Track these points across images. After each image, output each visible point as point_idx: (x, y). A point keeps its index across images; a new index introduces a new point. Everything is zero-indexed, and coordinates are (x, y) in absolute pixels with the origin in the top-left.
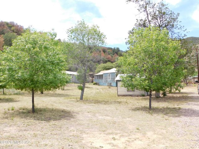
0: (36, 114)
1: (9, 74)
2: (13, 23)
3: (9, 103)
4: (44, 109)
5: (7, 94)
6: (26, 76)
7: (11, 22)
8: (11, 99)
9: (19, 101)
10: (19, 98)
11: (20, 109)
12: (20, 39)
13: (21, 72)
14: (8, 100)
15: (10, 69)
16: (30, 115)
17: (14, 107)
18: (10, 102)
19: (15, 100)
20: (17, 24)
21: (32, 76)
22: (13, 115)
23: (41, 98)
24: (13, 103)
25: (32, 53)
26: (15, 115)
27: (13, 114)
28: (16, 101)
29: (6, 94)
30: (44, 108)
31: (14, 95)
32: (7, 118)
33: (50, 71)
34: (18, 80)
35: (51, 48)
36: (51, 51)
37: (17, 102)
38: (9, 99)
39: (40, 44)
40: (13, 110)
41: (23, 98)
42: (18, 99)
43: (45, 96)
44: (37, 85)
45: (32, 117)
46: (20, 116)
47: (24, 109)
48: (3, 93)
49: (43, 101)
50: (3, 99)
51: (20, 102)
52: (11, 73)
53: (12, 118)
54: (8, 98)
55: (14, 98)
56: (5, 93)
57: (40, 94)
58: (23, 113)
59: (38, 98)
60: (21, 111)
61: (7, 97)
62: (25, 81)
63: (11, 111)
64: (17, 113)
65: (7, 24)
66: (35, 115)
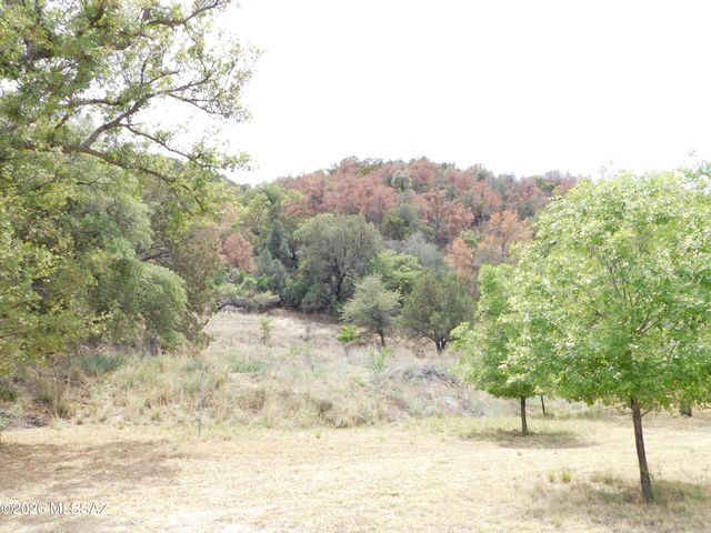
0: (658, 509)
1: (534, 341)
2: (556, 173)
3: (558, 451)
4: (698, 487)
5: (556, 414)
6: (596, 345)
7: (549, 174)
8: (566, 433)
9: (594, 444)
10: (594, 432)
11: (594, 480)
12: (560, 208)
13: (575, 333)
14: (556, 438)
15: (538, 324)
16: (633, 513)
17: (571, 466)
18: (561, 447)
19: (578, 438)
20: (568, 174)
21: (619, 343)
22: (564, 505)
23: (685, 433)
24: (570, 450)
25: (605, 251)
26: (570, 505)
27: (566, 499)
28: (584, 445)
29: (552, 416)
30: (695, 483)
31: (578, 421)
32: (538, 515)
33: (699, 317)
34: (567, 362)
35: (685, 215)
36: (691, 231)
37: (586, 449)
38: (560, 434)
39: (635, 209)
40: (566, 480)
41: (610, 431)
42: (589, 438)
43: (700, 425)
44: (645, 382)
45: (638, 523)
46: (590, 512)
47: (608, 482)
48: (541, 412)
49: (692, 451)
50: (541, 434)
51: (598, 448)
52: (540, 340)
53: (557, 517)
54: (557, 431)
55: (576, 431)
56: (549, 411)
57: (681, 419)
58: (605, 498)
59: (671, 433)
60: (597, 487)
61: (553, 426)
62: (595, 363)
63: (558, 487)
64: (582, 497)
65: (539, 181)
66: (655, 512)
